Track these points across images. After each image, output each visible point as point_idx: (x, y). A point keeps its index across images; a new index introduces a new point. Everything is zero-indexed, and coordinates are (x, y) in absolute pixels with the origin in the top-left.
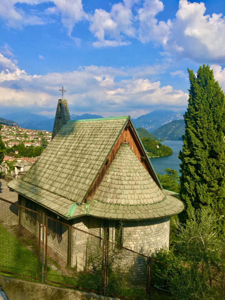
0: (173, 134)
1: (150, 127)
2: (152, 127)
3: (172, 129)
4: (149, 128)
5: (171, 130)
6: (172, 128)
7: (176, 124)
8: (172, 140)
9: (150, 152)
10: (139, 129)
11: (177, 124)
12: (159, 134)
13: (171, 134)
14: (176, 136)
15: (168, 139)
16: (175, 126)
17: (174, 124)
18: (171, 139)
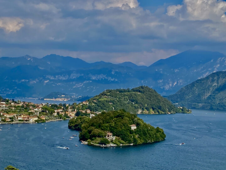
0: (214, 98)
1: (174, 82)
2: (178, 83)
3: (211, 89)
4: (173, 85)
5: (209, 89)
6: (211, 86)
7: (218, 78)
8: (211, 109)
9: (119, 136)
10: (141, 90)
11: (221, 79)
12: (188, 97)
13: (209, 98)
14: (218, 102)
15: (203, 108)
16: (218, 83)
17: (216, 78)
18: (209, 108)
